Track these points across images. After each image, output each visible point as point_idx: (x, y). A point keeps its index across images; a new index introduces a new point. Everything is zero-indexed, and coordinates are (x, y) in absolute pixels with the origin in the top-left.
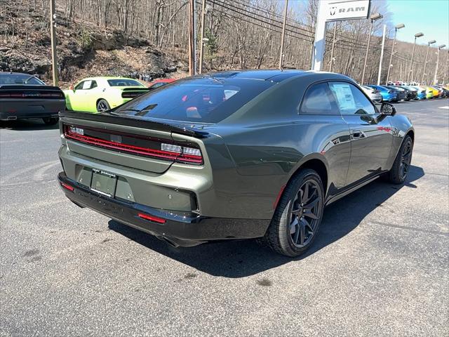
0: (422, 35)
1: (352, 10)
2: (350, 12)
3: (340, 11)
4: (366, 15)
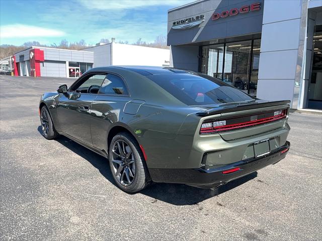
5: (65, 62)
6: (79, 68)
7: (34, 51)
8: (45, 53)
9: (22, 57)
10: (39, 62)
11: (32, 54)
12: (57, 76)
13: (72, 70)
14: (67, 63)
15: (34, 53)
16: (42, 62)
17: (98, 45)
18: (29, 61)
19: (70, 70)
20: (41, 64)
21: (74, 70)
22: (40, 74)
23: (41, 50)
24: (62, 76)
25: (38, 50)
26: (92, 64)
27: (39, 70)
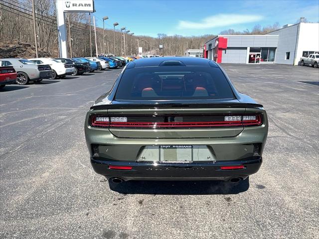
0: (118, 24)
1: (82, 6)
2: (81, 6)
3: (73, 5)
4: (92, 10)
5: (246, 48)
6: (260, 53)
7: (218, 39)
8: (228, 40)
9: (210, 45)
10: (221, 49)
11: (217, 42)
12: (237, 62)
13: (252, 56)
14: (249, 49)
15: (218, 41)
16: (225, 49)
17: (286, 26)
18: (214, 49)
19: (250, 56)
20: (223, 51)
21: (254, 56)
22: (221, 61)
23: (224, 38)
24: (241, 62)
25: (222, 38)
26: (276, 48)
27: (221, 57)
